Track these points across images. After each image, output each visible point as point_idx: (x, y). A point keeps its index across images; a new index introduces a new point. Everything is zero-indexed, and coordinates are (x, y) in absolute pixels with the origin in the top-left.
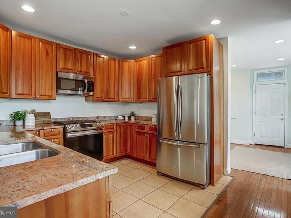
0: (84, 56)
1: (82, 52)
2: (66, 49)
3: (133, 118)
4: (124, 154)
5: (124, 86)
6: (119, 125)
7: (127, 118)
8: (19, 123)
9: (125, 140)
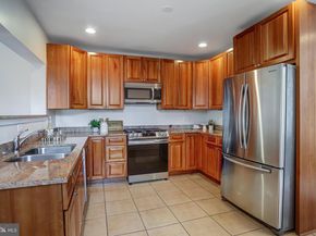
0: (151, 64)
1: (148, 60)
2: (132, 60)
3: (211, 128)
4: (194, 168)
5: (198, 91)
6: (189, 135)
7: (205, 128)
8: (96, 129)
9: (197, 153)
